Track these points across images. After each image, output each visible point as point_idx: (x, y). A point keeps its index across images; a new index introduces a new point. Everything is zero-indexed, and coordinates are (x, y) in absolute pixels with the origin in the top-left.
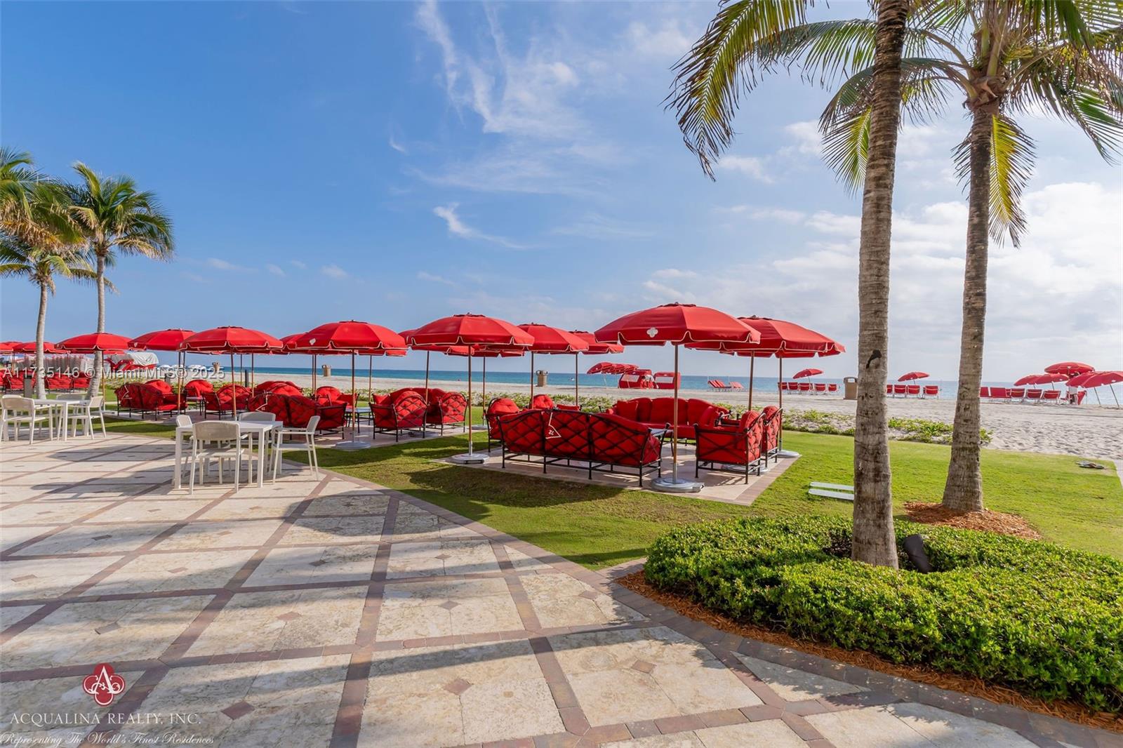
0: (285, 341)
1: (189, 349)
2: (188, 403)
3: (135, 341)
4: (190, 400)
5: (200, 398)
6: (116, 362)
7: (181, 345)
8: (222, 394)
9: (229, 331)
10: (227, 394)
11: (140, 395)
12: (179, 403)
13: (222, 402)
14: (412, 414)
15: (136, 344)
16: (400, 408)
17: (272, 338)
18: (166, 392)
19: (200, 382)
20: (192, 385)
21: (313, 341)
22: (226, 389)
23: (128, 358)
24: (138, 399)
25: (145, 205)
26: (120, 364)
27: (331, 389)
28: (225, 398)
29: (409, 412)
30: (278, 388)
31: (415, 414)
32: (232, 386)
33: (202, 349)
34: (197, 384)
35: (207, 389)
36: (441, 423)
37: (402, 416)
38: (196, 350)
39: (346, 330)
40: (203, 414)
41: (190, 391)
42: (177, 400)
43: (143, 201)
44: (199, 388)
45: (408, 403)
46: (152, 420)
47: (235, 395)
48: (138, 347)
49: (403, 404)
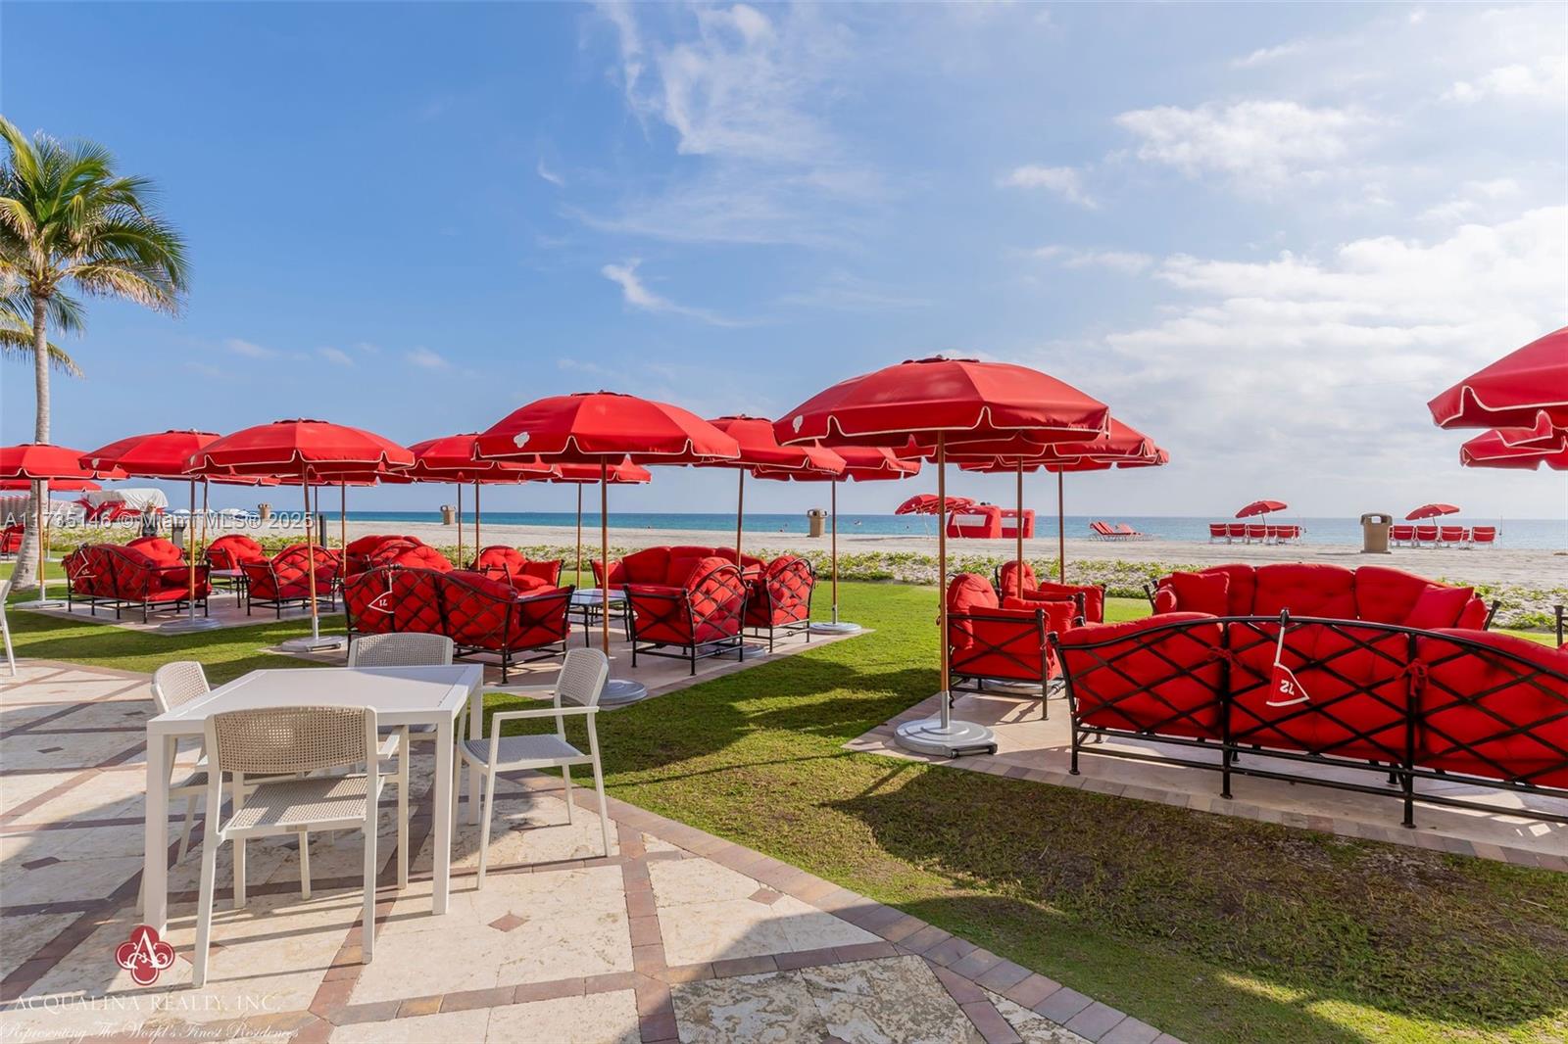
0: (419, 451)
1: (211, 470)
2: (214, 580)
3: (95, 455)
4: (215, 576)
5: (238, 572)
6: (95, 505)
7: (193, 460)
8: (283, 566)
9: (301, 428)
10: (293, 564)
11: (112, 568)
12: (193, 585)
13: (284, 582)
14: (720, 609)
15: (96, 462)
16: (700, 597)
17: (393, 445)
18: (169, 560)
19: (237, 539)
20: (221, 545)
21: (521, 439)
22: (291, 554)
23: (116, 499)
24: (107, 576)
25: (131, 201)
26: (102, 509)
27: (507, 552)
28: (289, 574)
29: (714, 606)
30: (404, 550)
31: (725, 608)
32: (306, 548)
33: (240, 470)
34: (231, 543)
35: (249, 553)
36: (768, 624)
37: (701, 614)
38: (226, 471)
39: (602, 409)
40: (244, 603)
41: (218, 555)
42: (188, 579)
43: (127, 194)
44: (236, 551)
45: (713, 585)
46: (136, 620)
47: (313, 566)
48: (101, 467)
49: (704, 588)
